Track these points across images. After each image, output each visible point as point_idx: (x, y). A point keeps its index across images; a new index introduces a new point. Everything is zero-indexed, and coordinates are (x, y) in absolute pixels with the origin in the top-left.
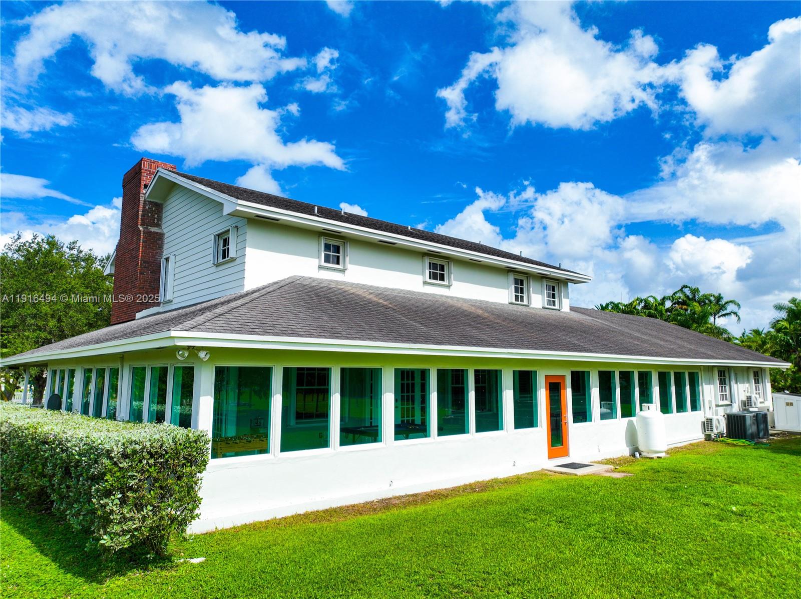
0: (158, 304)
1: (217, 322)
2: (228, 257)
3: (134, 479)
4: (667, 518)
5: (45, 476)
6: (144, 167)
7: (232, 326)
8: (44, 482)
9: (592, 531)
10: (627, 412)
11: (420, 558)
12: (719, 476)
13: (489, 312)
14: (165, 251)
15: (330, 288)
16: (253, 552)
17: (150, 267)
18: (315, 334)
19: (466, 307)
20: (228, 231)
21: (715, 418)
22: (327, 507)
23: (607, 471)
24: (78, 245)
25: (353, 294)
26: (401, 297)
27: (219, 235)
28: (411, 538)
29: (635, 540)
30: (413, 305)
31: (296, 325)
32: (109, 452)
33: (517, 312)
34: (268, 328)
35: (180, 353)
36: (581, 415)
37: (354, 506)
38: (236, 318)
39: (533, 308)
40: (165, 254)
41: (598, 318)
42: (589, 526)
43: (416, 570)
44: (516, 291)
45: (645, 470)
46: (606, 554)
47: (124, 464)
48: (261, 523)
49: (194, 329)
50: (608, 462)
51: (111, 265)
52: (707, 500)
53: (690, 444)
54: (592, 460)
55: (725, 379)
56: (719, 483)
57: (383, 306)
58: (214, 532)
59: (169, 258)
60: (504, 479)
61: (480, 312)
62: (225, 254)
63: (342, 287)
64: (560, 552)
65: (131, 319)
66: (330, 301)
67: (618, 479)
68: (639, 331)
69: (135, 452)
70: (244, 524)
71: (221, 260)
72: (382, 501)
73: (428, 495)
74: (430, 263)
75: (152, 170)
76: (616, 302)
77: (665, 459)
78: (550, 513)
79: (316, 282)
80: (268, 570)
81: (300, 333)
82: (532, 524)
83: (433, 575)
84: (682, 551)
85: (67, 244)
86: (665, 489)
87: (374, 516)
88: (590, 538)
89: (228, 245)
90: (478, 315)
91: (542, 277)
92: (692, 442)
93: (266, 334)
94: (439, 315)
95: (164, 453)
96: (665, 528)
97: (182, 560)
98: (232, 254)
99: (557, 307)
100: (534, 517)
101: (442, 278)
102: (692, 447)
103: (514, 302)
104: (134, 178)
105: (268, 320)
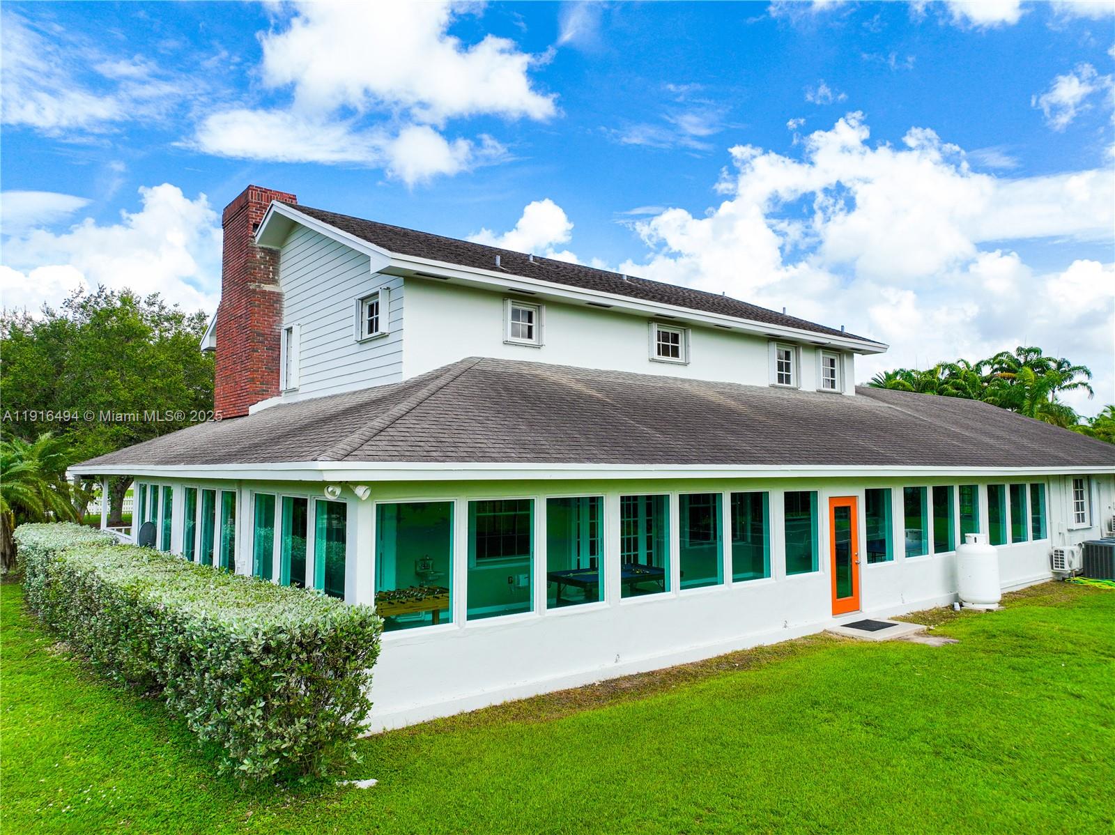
0: (279, 394)
1: (377, 443)
2: (377, 330)
3: (282, 682)
4: (1024, 721)
5: (153, 659)
6: (252, 198)
7: (399, 449)
8: (152, 666)
9: (915, 741)
10: (943, 544)
11: (676, 784)
12: (1085, 645)
13: (744, 403)
14: (285, 319)
15: (521, 376)
16: (441, 771)
17: (266, 342)
18: (513, 455)
19: (712, 396)
20: (377, 293)
21: (1066, 549)
22: (532, 695)
23: (918, 634)
24: (159, 299)
25: (554, 384)
26: (619, 384)
27: (362, 300)
28: (659, 749)
29: (984, 758)
30: (639, 398)
31: (486, 441)
32: (245, 645)
33: (783, 399)
34: (450, 449)
35: (330, 489)
36: (878, 551)
37: (568, 692)
38: (403, 434)
39: (804, 393)
40: (286, 322)
41: (896, 404)
42: (912, 732)
43: (675, 806)
44: (780, 368)
45: (974, 634)
46: (945, 781)
47: (268, 662)
48: (444, 720)
49: (349, 458)
50: (918, 618)
51: (210, 336)
52: (1077, 689)
53: (1031, 587)
54: (893, 616)
55: (1082, 492)
56: (1087, 656)
57: (599, 401)
58: (381, 735)
59: (292, 328)
60: (772, 646)
61: (732, 404)
62: (373, 326)
63: (537, 372)
64: (877, 778)
65: (242, 414)
66: (525, 397)
67: (937, 648)
68: (956, 423)
69: (280, 644)
70: (421, 722)
71: (366, 336)
72: (606, 684)
73: (669, 673)
74: (659, 332)
75: (263, 203)
76: (908, 369)
77: (998, 613)
78: (850, 708)
79: (502, 366)
80: (467, 801)
81: (493, 455)
82: (826, 727)
83: (701, 816)
84: (1056, 778)
85: (144, 298)
86: (1009, 667)
87: (600, 711)
88: (915, 753)
89: (377, 313)
90: (730, 410)
91: (817, 347)
92: (1033, 584)
93: (448, 459)
94: (677, 411)
95: (320, 643)
96: (1024, 739)
97: (345, 783)
98: (383, 327)
99: (837, 389)
100: (826, 715)
101: (675, 353)
102: (1033, 592)
103: (777, 384)
104: (238, 214)
105: (446, 436)
